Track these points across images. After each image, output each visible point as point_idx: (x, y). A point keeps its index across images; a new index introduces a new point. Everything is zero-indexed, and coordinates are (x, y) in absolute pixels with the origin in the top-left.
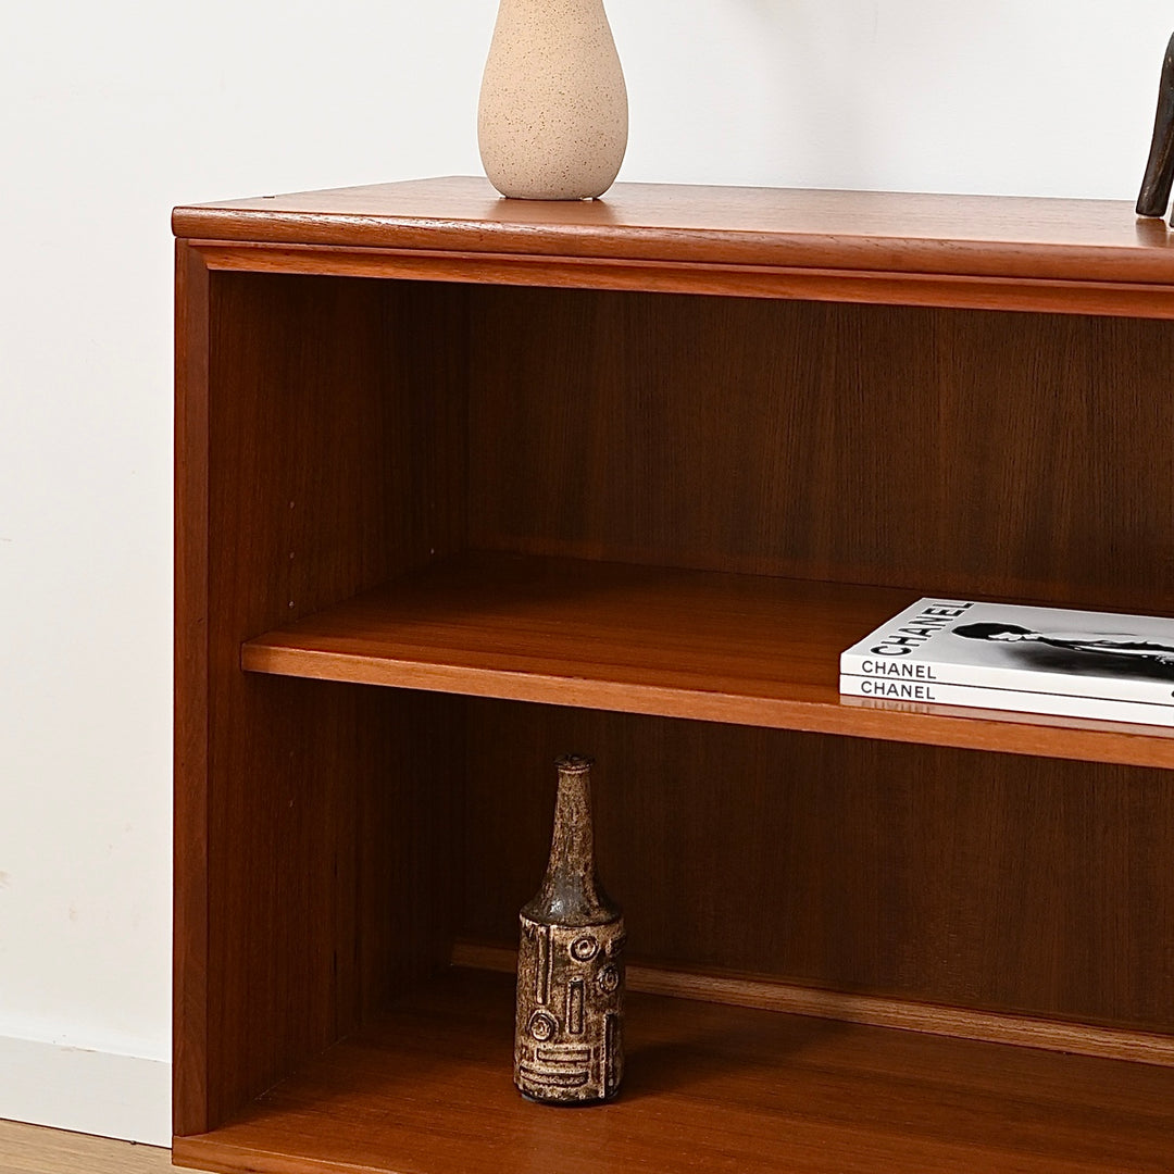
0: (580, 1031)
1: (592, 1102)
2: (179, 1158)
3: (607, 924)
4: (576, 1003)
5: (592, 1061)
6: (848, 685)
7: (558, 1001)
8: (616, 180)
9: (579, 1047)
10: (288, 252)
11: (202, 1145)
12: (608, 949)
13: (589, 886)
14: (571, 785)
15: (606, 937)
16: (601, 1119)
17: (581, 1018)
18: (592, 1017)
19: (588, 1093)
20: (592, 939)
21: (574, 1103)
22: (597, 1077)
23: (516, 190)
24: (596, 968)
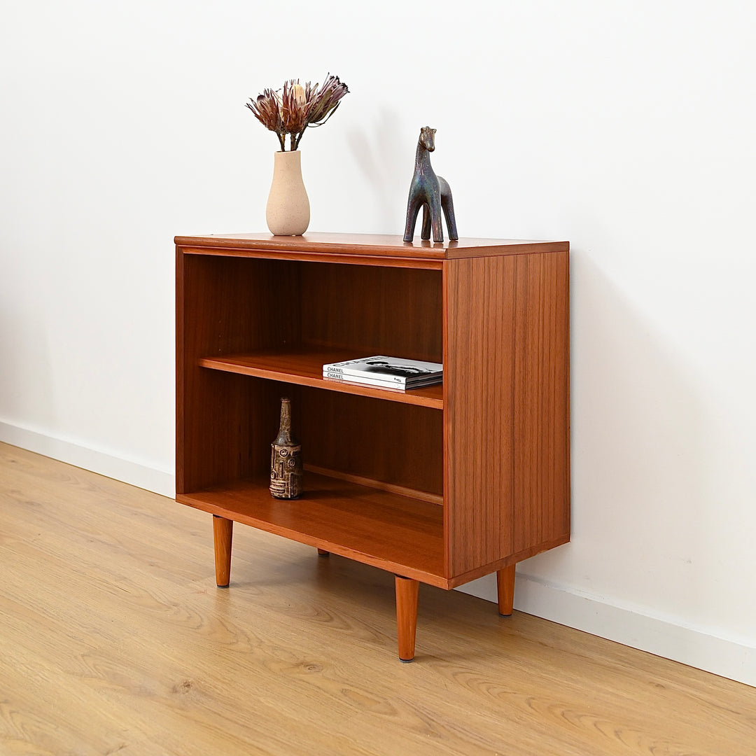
0: (282, 477)
1: (286, 499)
2: (177, 500)
3: (292, 447)
4: (281, 468)
5: (286, 487)
6: (325, 374)
7: (277, 467)
8: (307, 231)
9: (282, 482)
10: (198, 248)
11: (183, 497)
12: (291, 454)
13: (288, 435)
14: (285, 406)
15: (291, 450)
16: (289, 505)
17: (282, 473)
18: (286, 473)
19: (285, 495)
20: (286, 450)
21: (281, 498)
22: (288, 491)
23: (278, 233)
24: (287, 459)
